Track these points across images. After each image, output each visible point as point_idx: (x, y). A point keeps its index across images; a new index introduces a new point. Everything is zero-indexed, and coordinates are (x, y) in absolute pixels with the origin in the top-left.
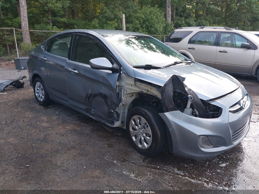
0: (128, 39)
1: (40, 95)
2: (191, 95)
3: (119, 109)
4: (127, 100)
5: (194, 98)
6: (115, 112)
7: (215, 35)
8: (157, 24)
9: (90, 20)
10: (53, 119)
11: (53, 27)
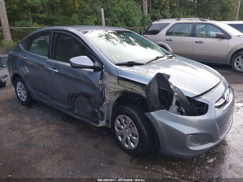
0: (107, 34)
1: (22, 95)
2: (177, 93)
3: (103, 108)
4: (110, 98)
5: (180, 96)
6: (99, 111)
7: (191, 27)
8: (135, 17)
9: (70, 16)
10: (36, 120)
11: (33, 24)
